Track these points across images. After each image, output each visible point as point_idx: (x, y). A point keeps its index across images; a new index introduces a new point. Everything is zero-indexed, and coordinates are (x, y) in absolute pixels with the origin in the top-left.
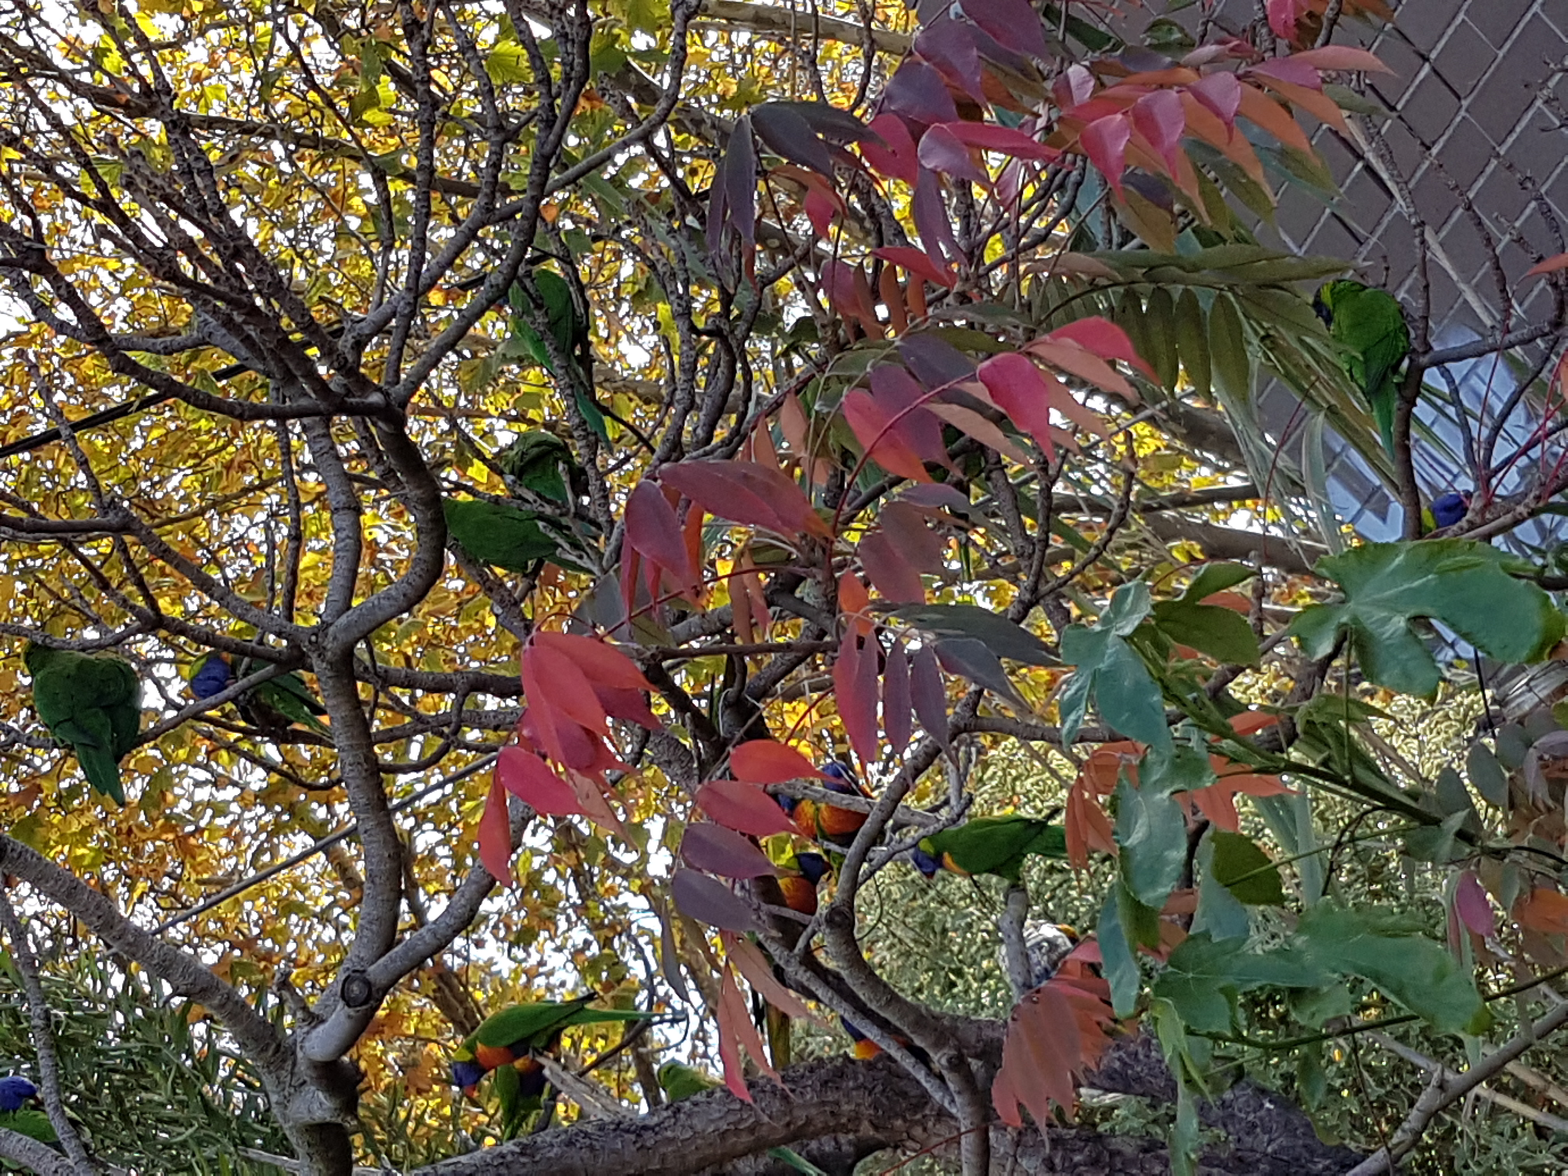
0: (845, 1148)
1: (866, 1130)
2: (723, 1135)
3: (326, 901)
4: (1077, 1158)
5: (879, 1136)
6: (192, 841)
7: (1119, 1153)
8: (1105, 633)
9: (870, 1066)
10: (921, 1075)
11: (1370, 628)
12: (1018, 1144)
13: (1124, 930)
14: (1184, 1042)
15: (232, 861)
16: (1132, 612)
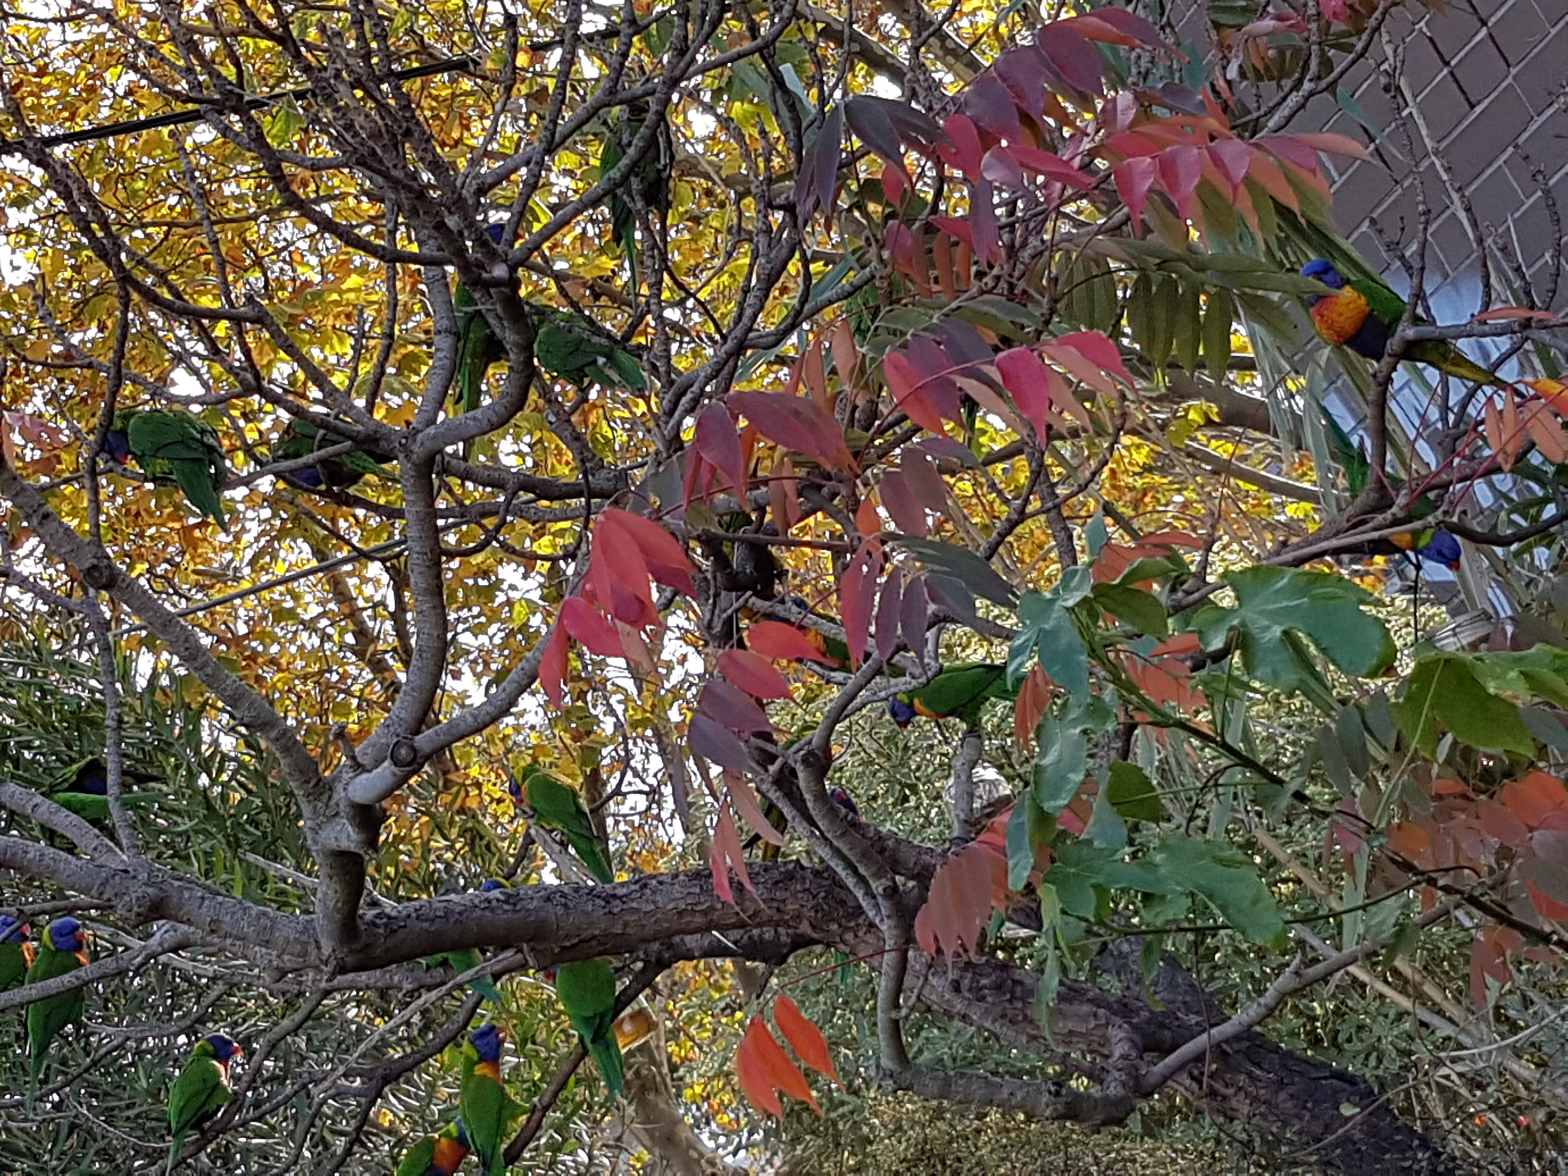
0: (783, 939)
1: (805, 928)
2: (681, 913)
3: (314, 610)
4: (984, 982)
5: (815, 936)
6: (197, 533)
7: (1020, 983)
8: (1052, 601)
9: (817, 873)
10: (859, 894)
11: (1254, 631)
12: (930, 967)
13: (1027, 827)
14: (1059, 919)
15: (228, 556)
16: (1076, 589)
